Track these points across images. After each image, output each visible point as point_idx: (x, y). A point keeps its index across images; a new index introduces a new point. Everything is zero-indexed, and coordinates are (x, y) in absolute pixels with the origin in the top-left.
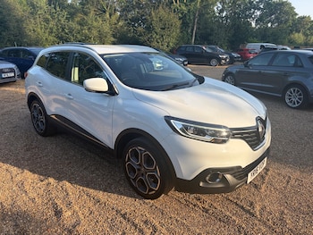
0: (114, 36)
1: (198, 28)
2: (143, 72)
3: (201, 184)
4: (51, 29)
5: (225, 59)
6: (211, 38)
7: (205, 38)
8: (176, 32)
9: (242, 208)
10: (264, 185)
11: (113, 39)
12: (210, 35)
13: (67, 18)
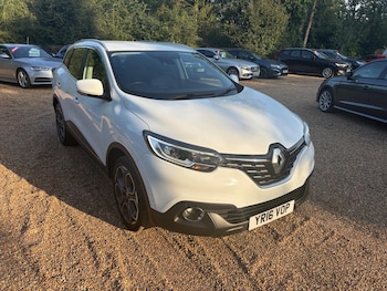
0: (200, 34)
1: (315, 26)
2: (183, 77)
3: (176, 219)
4: (127, 24)
5: (345, 69)
6: (331, 39)
7: (323, 39)
8: (279, 31)
9: (239, 260)
10: (290, 237)
11: (197, 38)
12: (331, 35)
13: (146, 12)
